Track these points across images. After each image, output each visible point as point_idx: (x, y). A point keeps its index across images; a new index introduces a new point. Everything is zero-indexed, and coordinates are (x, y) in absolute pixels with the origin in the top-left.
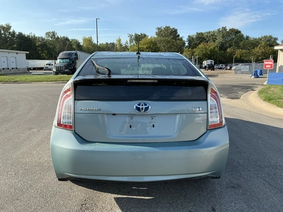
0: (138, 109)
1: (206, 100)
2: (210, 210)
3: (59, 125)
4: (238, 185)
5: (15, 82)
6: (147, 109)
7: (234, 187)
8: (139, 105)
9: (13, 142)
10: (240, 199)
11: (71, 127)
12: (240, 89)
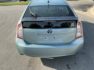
0: (48, 32)
1: (76, 27)
2: (74, 64)
3: (18, 37)
4: (84, 53)
5: (6, 5)
6: (51, 32)
7: (83, 54)
8: (48, 30)
9: (6, 34)
10: (85, 59)
11: (22, 38)
12: (87, 6)
